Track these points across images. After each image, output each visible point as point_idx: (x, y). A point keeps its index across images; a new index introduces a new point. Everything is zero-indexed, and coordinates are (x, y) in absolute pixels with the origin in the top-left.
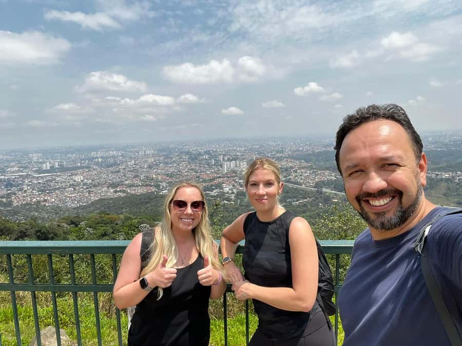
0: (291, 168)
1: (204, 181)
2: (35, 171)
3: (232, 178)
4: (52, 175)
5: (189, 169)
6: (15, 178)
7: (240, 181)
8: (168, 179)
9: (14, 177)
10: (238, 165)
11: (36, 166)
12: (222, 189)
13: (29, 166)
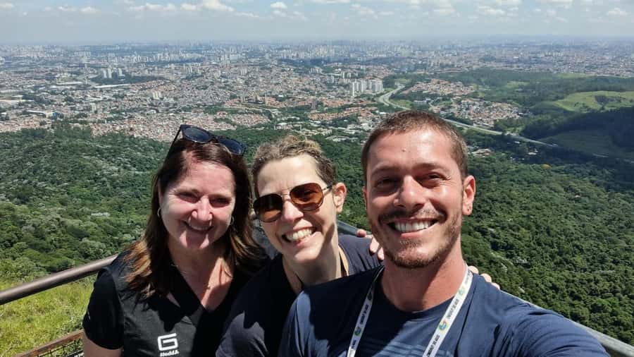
0: (450, 96)
1: (330, 110)
2: (93, 80)
3: (369, 109)
4: (117, 87)
5: (302, 90)
6: (71, 89)
7: (381, 113)
8: (278, 104)
9: (69, 87)
10: (370, 87)
11: (90, 72)
12: (359, 124)
13: (81, 71)
